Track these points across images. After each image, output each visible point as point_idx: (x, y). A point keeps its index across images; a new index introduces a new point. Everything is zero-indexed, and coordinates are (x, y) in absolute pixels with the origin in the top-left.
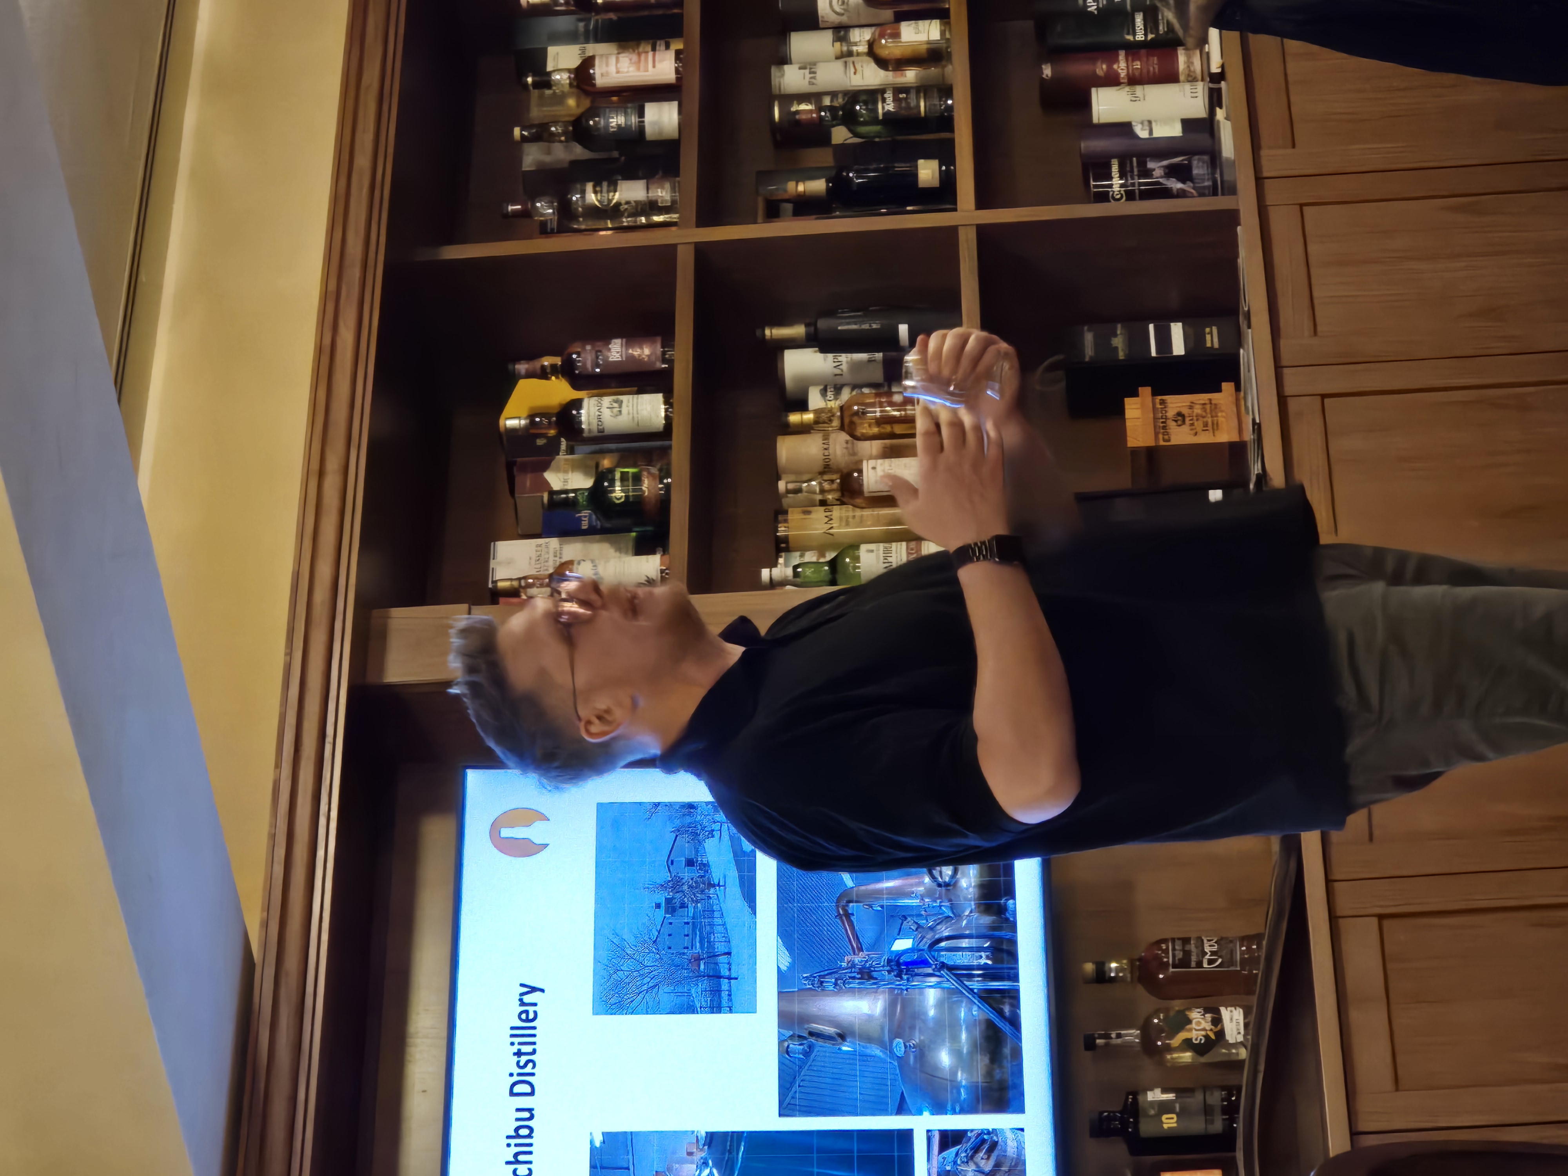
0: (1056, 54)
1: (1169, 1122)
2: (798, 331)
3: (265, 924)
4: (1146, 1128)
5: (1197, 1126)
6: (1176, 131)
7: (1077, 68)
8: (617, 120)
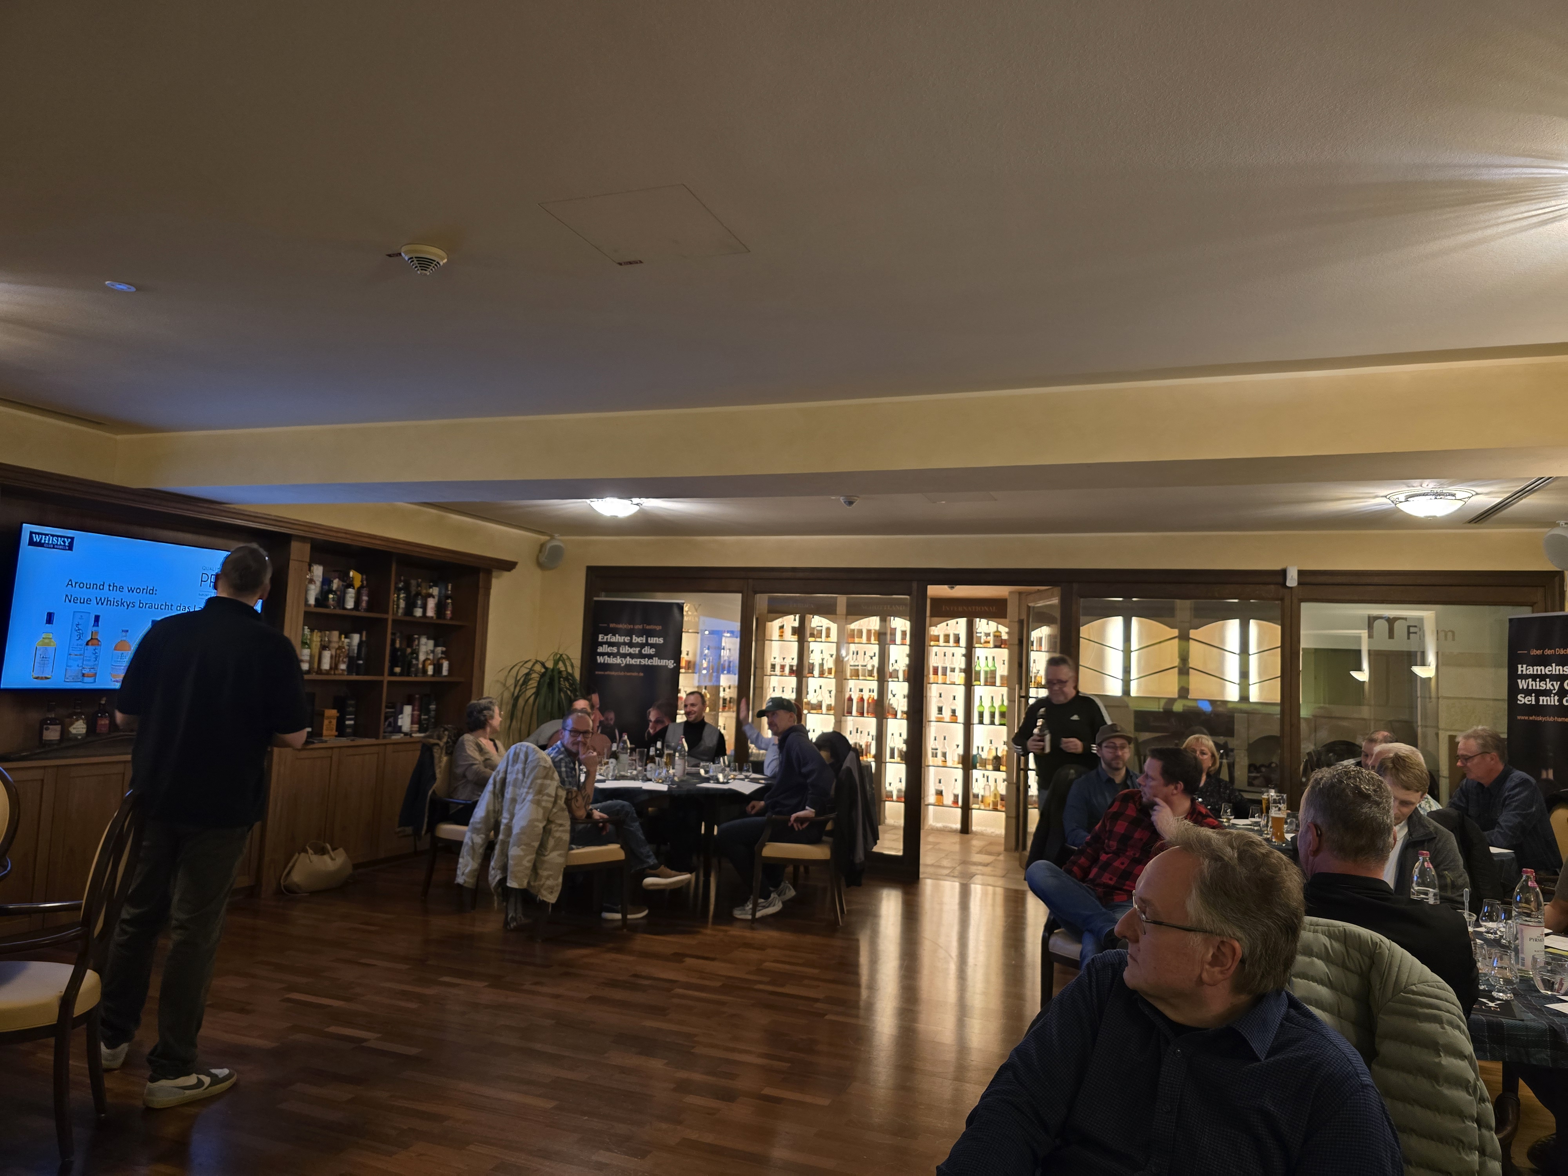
0: (421, 699)
6: (399, 725)
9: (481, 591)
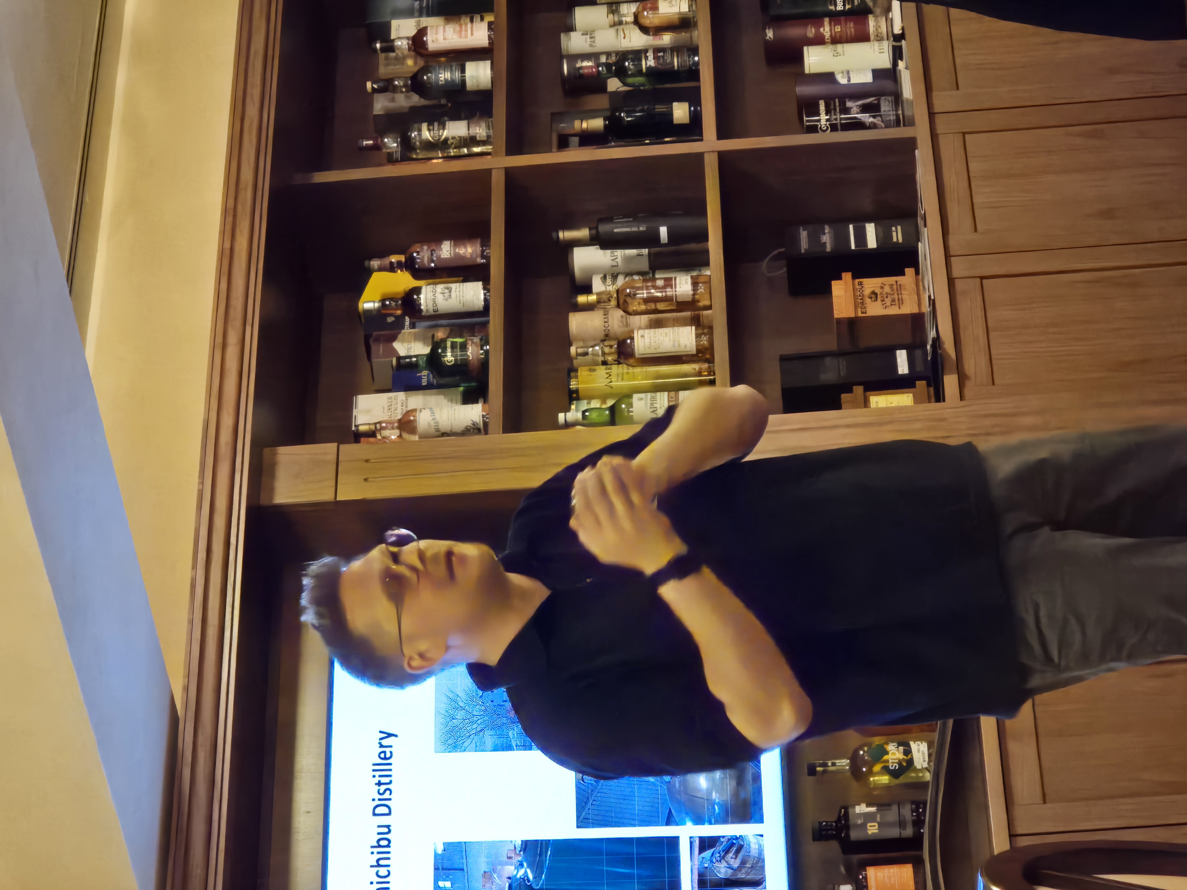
0: (777, 21)
1: (873, 829)
2: (583, 233)
3: (186, 689)
4: (855, 835)
5: (894, 833)
6: (868, 78)
7: (793, 32)
8: (444, 76)
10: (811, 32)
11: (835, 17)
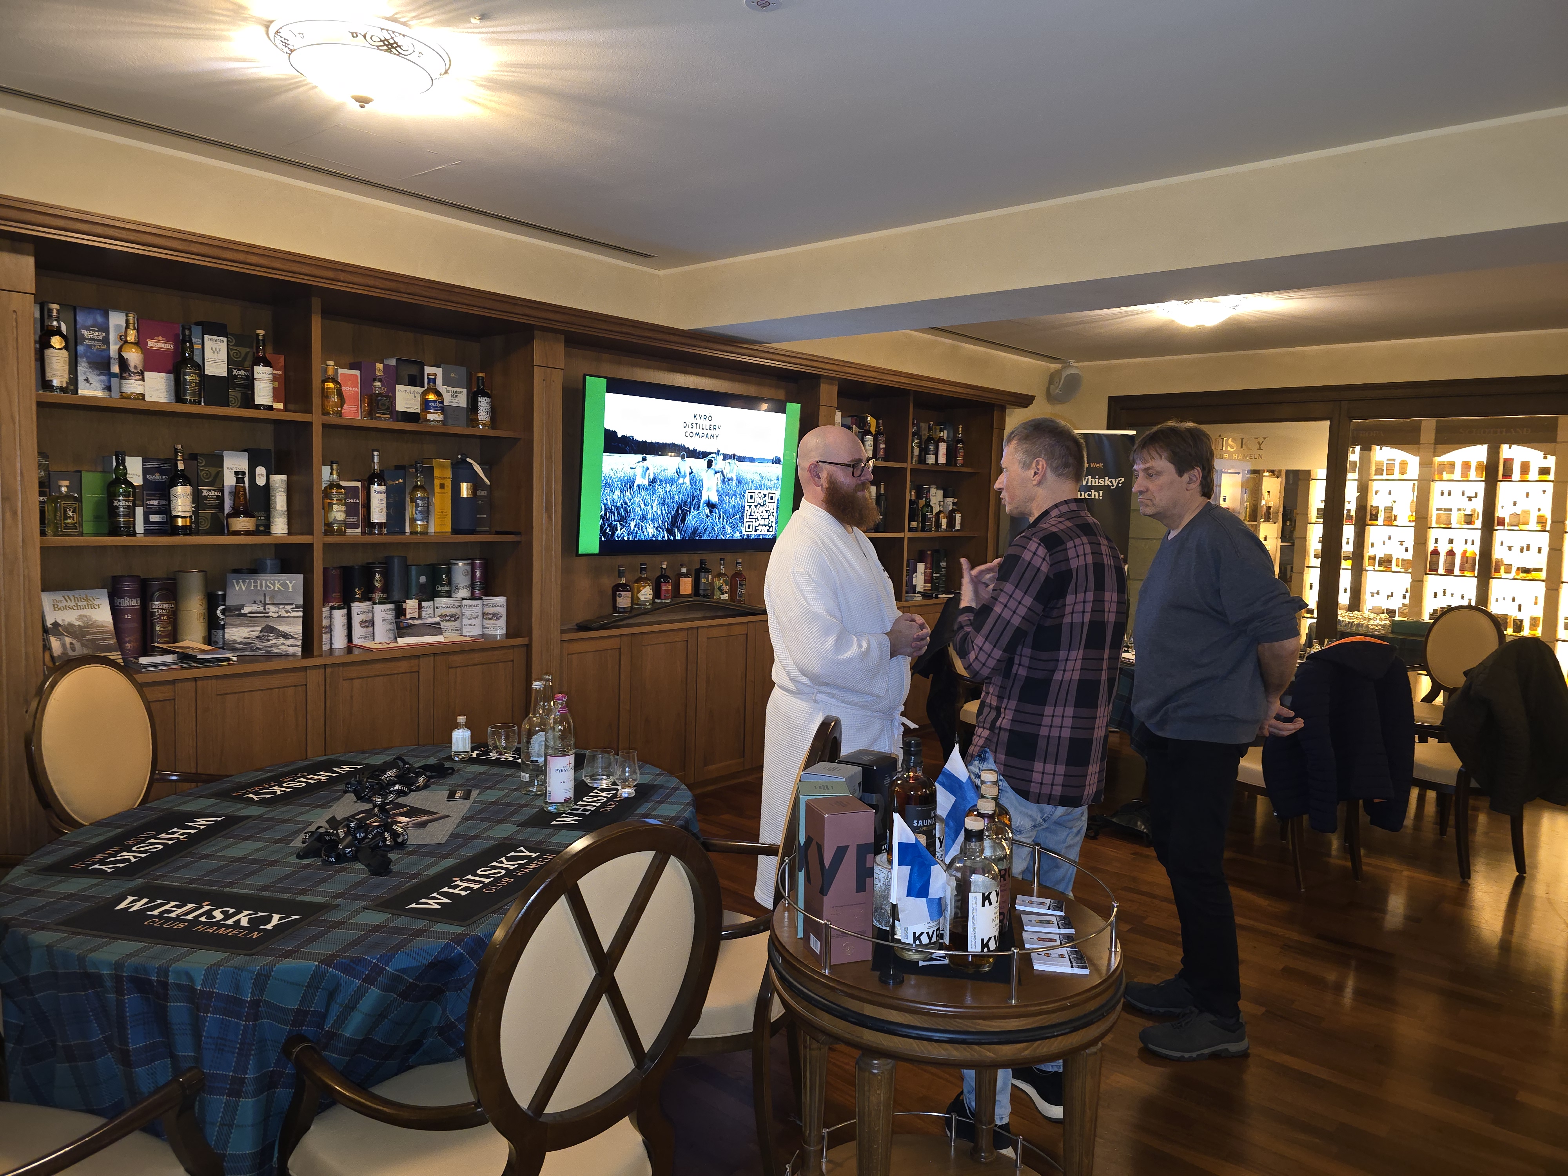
0: (932, 555)
1: (704, 580)
4: (702, 574)
5: (702, 587)
6: (914, 584)
7: (929, 560)
8: (932, 448)
9: (995, 432)
10: (928, 565)
11: (932, 573)
